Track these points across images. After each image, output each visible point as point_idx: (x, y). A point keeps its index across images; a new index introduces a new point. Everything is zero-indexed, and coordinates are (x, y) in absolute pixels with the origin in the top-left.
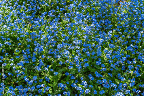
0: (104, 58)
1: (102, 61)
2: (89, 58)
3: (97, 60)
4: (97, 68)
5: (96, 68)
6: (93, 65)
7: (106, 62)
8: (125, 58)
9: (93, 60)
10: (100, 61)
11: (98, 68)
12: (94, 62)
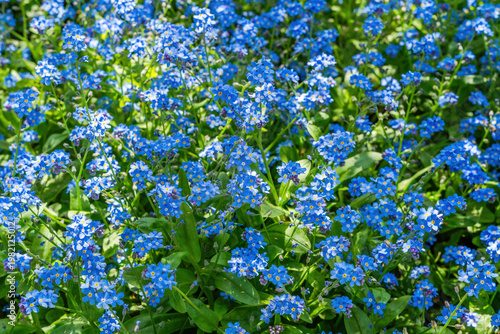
0: (288, 231)
1: (275, 251)
2: (173, 234)
3: (238, 242)
4: (239, 299)
5: (232, 304)
6: (212, 281)
7: (303, 259)
8: (433, 217)
9: (208, 247)
10: (261, 251)
11: (249, 302)
12: (213, 260)
